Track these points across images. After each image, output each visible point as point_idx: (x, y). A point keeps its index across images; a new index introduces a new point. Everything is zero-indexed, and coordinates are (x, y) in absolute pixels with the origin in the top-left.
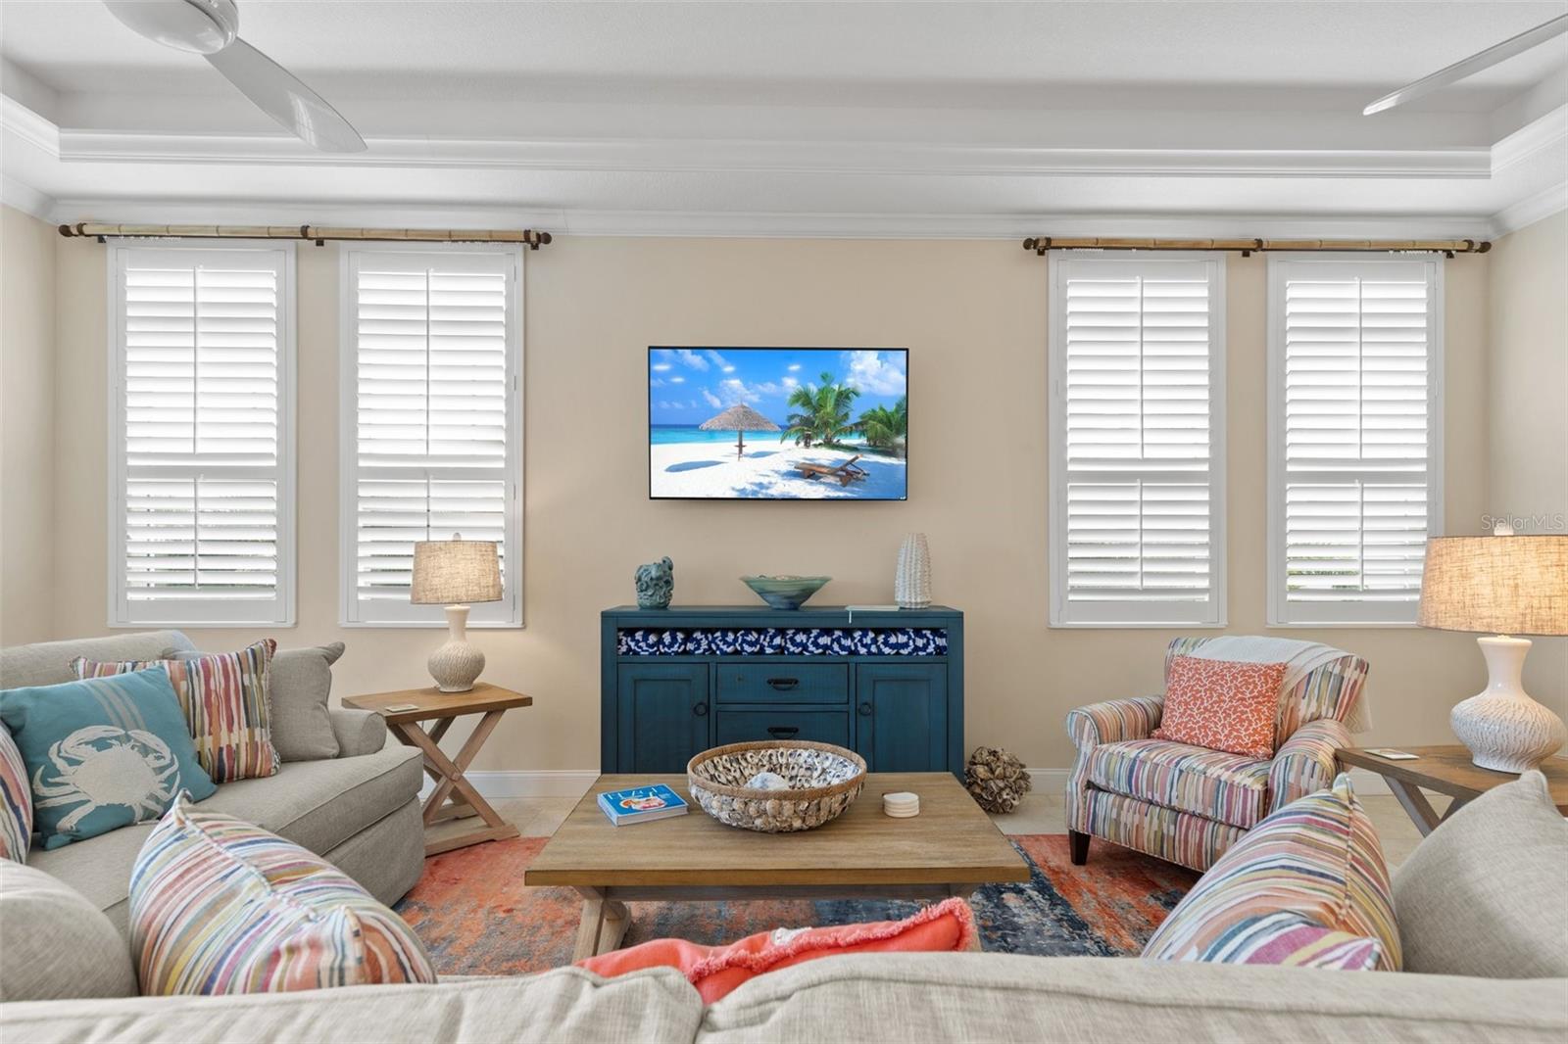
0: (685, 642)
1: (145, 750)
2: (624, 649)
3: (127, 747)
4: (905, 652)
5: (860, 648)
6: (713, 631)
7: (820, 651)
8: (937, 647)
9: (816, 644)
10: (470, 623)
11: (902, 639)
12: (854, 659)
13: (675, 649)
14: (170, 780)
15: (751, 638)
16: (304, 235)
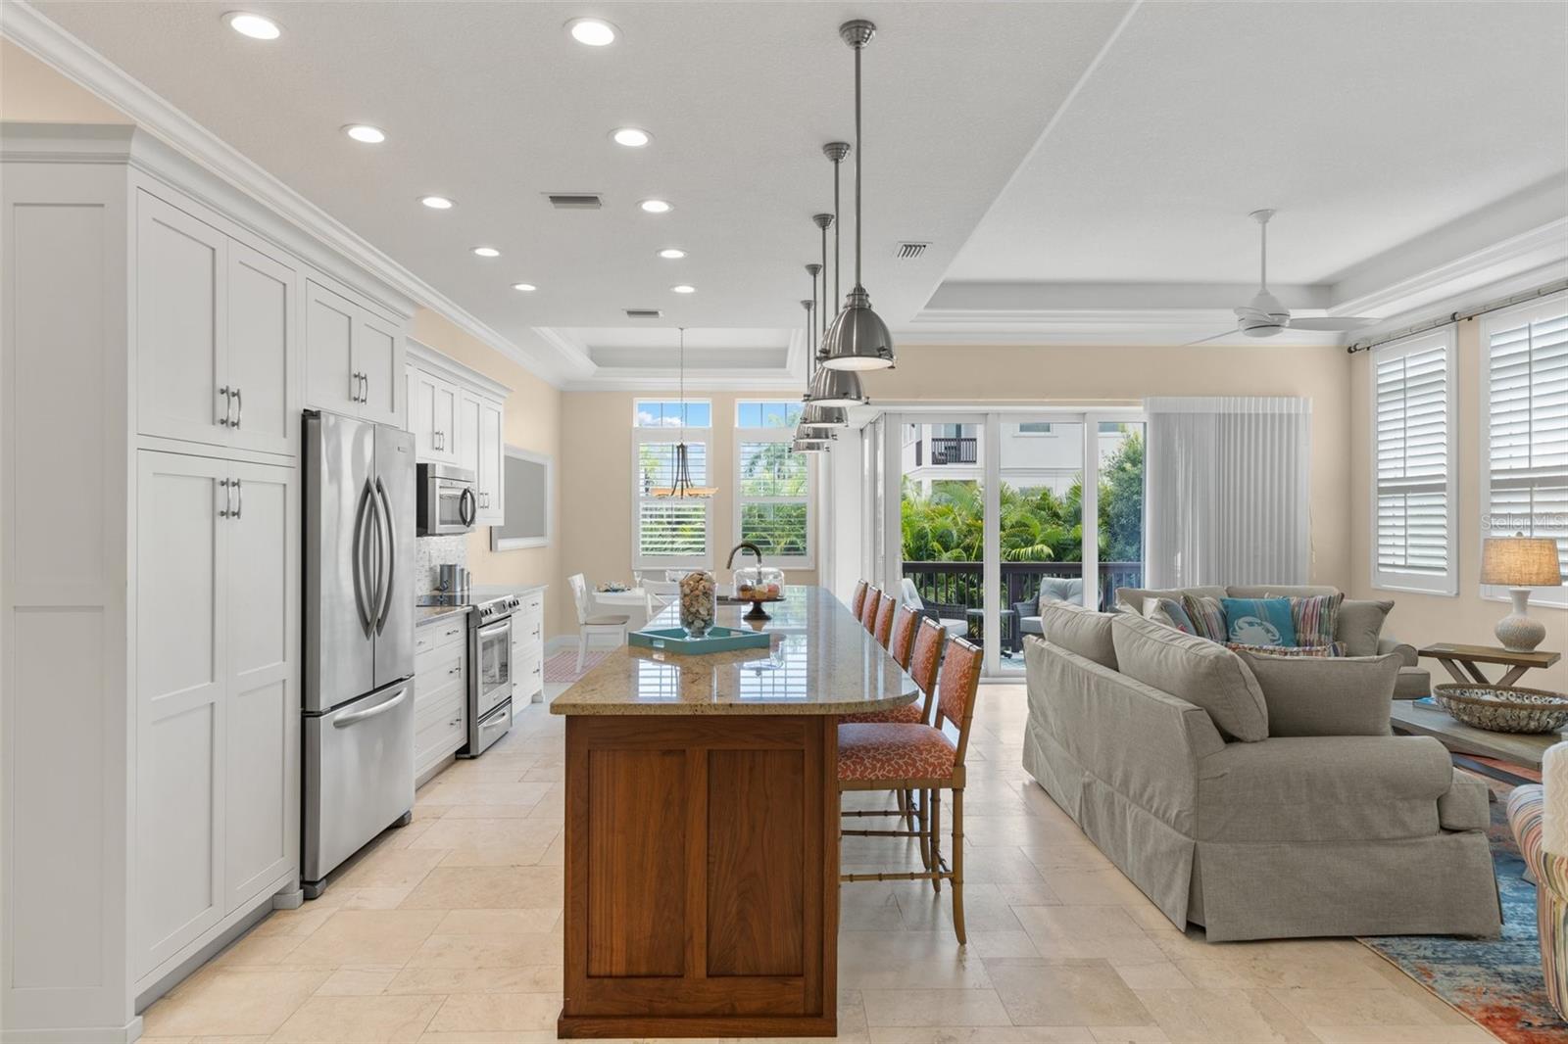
1: (1268, 631)
3: (1260, 628)
10: (1530, 601)
16: (1453, 317)
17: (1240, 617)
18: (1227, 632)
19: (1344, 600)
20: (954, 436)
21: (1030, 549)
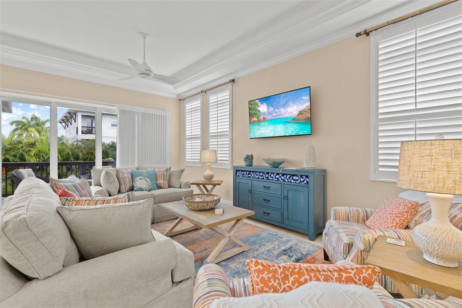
0: (249, 174)
1: (147, 181)
2: (237, 175)
3: (144, 180)
4: (297, 182)
5: (286, 180)
6: (254, 172)
7: (276, 180)
8: (307, 182)
9: (275, 178)
11: (297, 178)
12: (284, 183)
13: (247, 176)
14: (150, 186)
15: (261, 174)
16: (202, 92)
17: (137, 177)
18: (133, 183)
19: (171, 169)
20: (91, 126)
21: (107, 159)
